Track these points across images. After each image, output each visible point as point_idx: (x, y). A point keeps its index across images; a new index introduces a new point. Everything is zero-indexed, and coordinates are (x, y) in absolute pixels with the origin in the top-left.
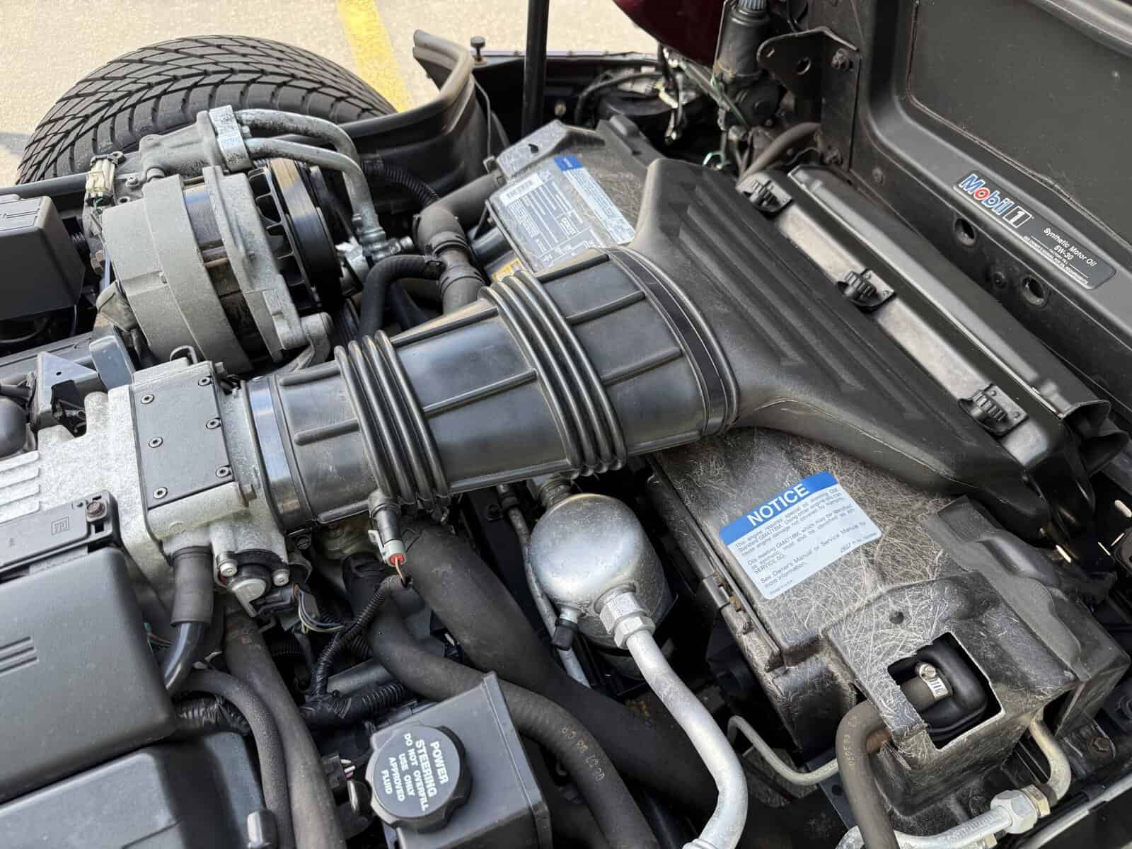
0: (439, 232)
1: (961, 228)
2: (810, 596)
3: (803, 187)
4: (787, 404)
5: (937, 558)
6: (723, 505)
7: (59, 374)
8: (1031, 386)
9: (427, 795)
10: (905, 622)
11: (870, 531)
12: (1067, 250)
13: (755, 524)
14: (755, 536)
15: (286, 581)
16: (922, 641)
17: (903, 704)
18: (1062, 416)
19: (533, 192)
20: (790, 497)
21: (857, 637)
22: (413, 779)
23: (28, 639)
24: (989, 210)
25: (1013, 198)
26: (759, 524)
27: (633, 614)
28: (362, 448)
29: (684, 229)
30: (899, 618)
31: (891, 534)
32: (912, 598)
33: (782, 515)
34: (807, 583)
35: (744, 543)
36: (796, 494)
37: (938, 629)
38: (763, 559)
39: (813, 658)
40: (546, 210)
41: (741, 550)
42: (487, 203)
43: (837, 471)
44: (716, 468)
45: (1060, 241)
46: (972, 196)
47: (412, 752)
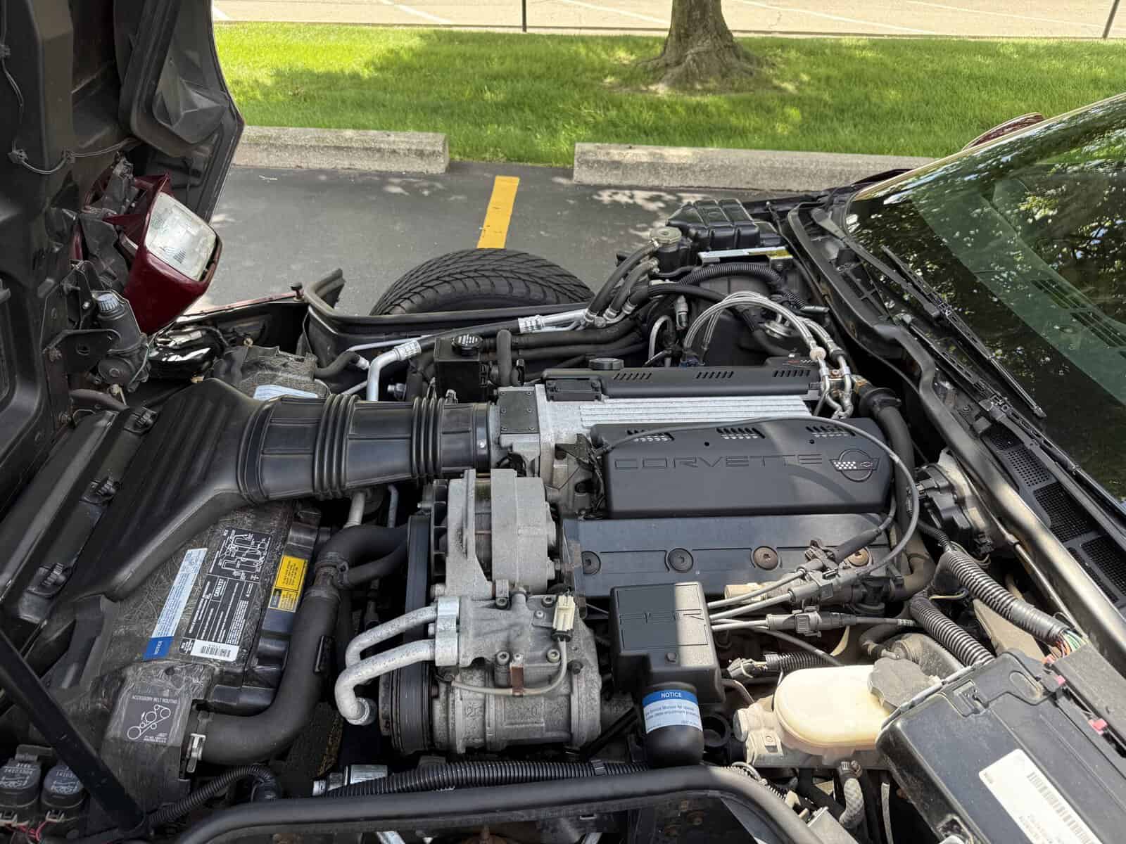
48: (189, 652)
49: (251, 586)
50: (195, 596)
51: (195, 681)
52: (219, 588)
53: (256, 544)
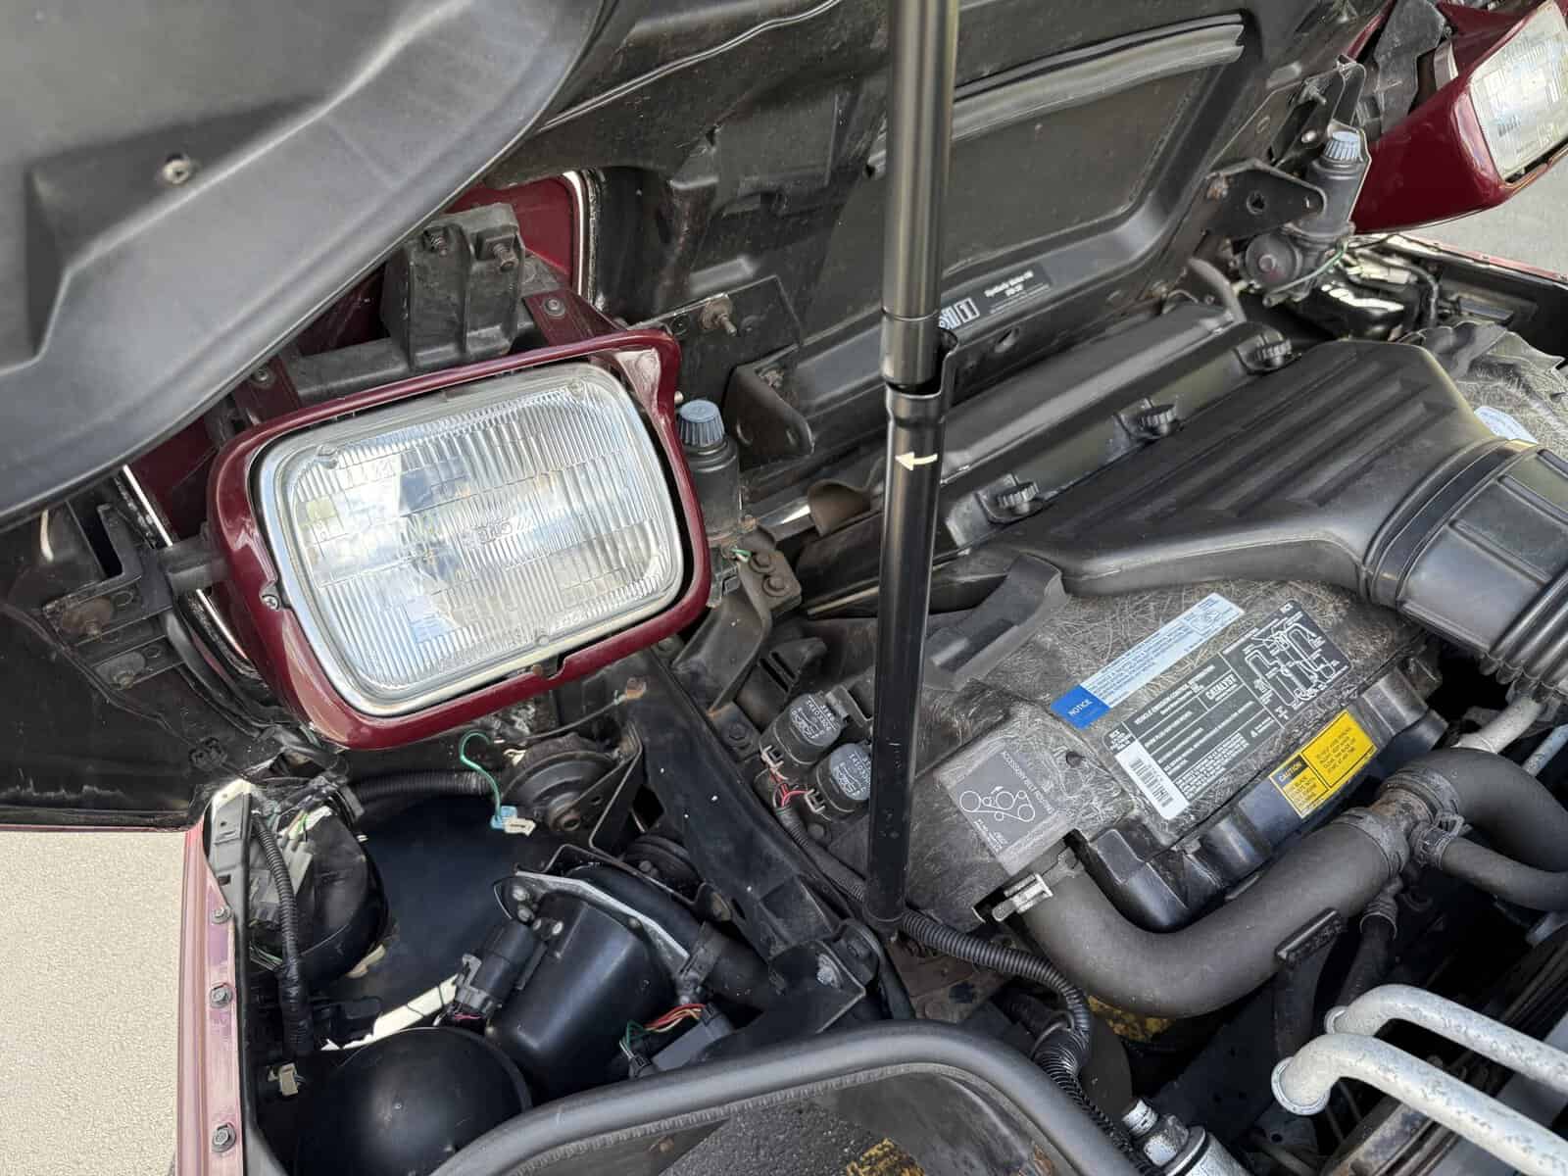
48: (1116, 751)
49: (1267, 723)
50: (1180, 673)
51: (1096, 803)
52: (1220, 688)
53: (1319, 661)
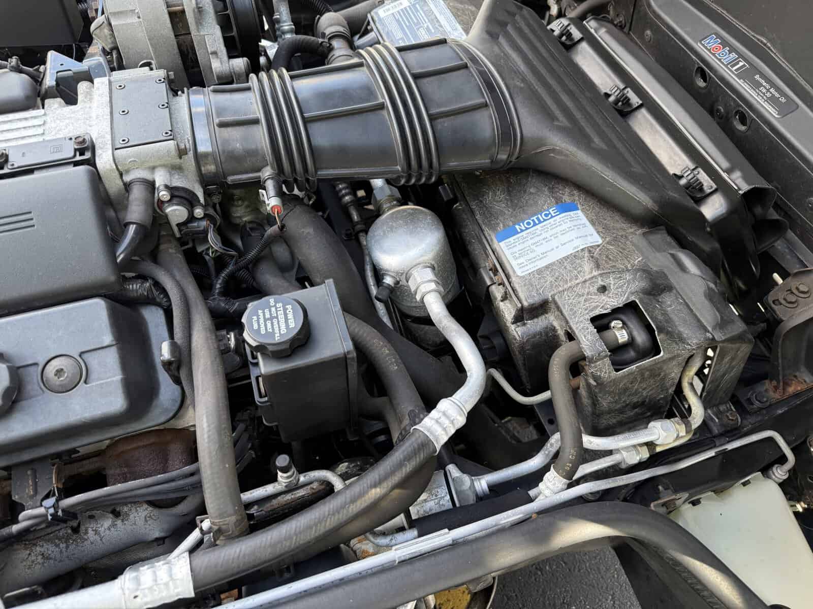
0: (331, 25)
1: (699, 75)
2: (548, 275)
3: (592, 31)
4: (553, 150)
5: (637, 261)
6: (500, 218)
7: (62, 65)
8: (724, 172)
9: (280, 332)
10: (607, 292)
11: (596, 239)
12: (768, 90)
13: (519, 231)
14: (518, 238)
15: (202, 216)
16: (616, 304)
17: (597, 340)
18: (741, 192)
19: (402, 10)
20: (546, 215)
21: (573, 299)
22: (272, 324)
23: (30, 213)
24: (720, 60)
25: (737, 52)
26: (522, 231)
27: (431, 281)
28: (260, 137)
29: (503, 36)
30: (603, 289)
31: (608, 243)
32: (614, 278)
33: (538, 227)
34: (547, 267)
35: (510, 242)
36: (550, 213)
37: (628, 298)
38: (520, 252)
39: (544, 317)
40: (409, 22)
41: (507, 246)
42: (369, 16)
43: (580, 203)
44: (501, 195)
45: (764, 84)
46: (709, 50)
47: (273, 309)
